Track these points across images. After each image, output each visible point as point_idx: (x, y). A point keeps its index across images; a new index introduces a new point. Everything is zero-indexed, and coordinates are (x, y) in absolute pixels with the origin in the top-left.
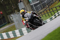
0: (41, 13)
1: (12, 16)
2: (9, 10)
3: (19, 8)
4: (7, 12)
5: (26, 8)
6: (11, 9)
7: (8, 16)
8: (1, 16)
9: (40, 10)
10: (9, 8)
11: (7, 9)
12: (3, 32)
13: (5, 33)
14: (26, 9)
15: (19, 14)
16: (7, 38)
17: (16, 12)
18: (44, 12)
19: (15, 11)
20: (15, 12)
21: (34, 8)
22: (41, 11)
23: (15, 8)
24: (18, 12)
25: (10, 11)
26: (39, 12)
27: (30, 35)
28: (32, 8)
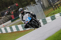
0: (57, 5)
1: (27, 8)
6: (27, 1)
8: (17, 8)
9: (56, 2)
10: (24, 0)
12: (19, 24)
13: (20, 25)
15: (34, 6)
18: (60, 4)
20: (31, 4)
22: (58, 3)
24: (34, 4)
25: (26, 3)
26: (55, 4)
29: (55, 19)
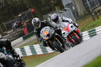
0: (99, 11)
1: (50, 17)
2: (45, 6)
3: (62, 3)
4: (43, 9)
5: (75, 2)
6: (49, 5)
7: (43, 16)
10: (45, 3)
11: (43, 4)
14: (73, 4)
15: (62, 12)
16: (42, 53)
17: (57, 10)
19: (56, 7)
20: (55, 10)
21: (88, 2)
23: (55, 2)
24: (61, 10)
25: (47, 8)
27: (80, 49)
28: (84, 3)
29: (96, 34)
